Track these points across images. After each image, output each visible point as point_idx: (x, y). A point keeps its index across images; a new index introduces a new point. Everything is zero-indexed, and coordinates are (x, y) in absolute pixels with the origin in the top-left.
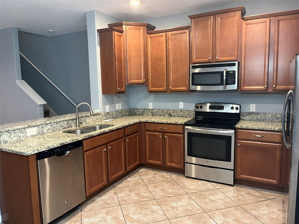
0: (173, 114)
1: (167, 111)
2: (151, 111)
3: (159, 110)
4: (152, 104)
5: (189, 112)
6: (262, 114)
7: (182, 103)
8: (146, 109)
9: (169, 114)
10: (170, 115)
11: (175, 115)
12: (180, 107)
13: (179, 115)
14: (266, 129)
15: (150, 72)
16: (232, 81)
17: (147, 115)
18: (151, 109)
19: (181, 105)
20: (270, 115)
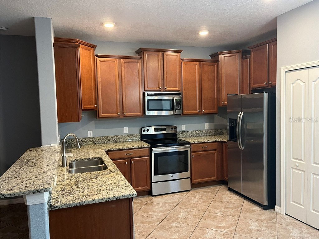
0: (118, 140)
1: (112, 138)
2: (91, 139)
3: (103, 137)
4: (92, 132)
5: (135, 136)
6: (190, 132)
7: (127, 128)
8: (85, 138)
9: (114, 140)
10: (115, 142)
11: (121, 140)
12: (125, 132)
13: (125, 140)
14: (208, 141)
15: (101, 97)
16: (179, 107)
17: (87, 145)
18: (92, 138)
19: (126, 130)
20: (195, 132)
